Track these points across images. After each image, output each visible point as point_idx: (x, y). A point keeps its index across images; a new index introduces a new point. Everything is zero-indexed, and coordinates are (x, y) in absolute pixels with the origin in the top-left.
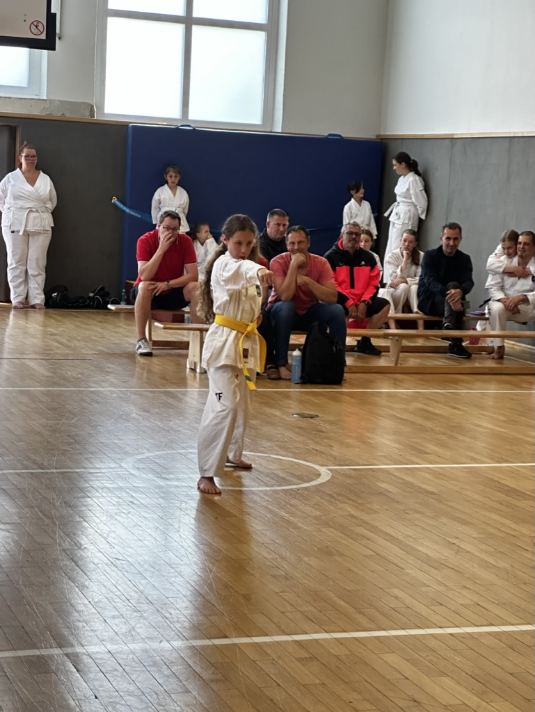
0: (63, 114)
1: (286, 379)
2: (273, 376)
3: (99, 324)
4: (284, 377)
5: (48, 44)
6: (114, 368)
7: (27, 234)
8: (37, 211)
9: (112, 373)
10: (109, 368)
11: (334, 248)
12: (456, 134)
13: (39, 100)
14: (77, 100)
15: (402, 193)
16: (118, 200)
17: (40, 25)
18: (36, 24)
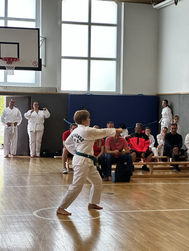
0: (47, 92)
1: (110, 181)
2: (106, 180)
4: (109, 180)
5: (39, 69)
6: (52, 178)
7: (36, 132)
8: (39, 124)
9: (50, 180)
10: (50, 178)
12: (180, 93)
13: (39, 87)
14: (51, 87)
15: (164, 114)
16: (66, 119)
17: (36, 63)
18: (35, 62)
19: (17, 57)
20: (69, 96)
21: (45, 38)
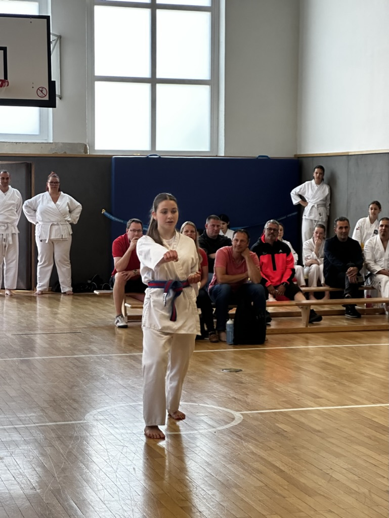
0: (65, 152)
2: (214, 340)
3: (92, 304)
5: (51, 103)
6: (96, 338)
8: (58, 224)
9: (93, 342)
10: (92, 338)
11: (258, 242)
12: (350, 152)
13: (48, 143)
14: (74, 142)
16: (106, 211)
17: (44, 90)
18: (41, 89)
19: (3, 78)
20: (113, 161)
21: (60, 37)
